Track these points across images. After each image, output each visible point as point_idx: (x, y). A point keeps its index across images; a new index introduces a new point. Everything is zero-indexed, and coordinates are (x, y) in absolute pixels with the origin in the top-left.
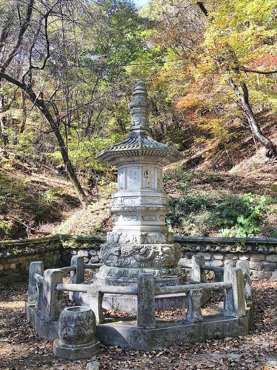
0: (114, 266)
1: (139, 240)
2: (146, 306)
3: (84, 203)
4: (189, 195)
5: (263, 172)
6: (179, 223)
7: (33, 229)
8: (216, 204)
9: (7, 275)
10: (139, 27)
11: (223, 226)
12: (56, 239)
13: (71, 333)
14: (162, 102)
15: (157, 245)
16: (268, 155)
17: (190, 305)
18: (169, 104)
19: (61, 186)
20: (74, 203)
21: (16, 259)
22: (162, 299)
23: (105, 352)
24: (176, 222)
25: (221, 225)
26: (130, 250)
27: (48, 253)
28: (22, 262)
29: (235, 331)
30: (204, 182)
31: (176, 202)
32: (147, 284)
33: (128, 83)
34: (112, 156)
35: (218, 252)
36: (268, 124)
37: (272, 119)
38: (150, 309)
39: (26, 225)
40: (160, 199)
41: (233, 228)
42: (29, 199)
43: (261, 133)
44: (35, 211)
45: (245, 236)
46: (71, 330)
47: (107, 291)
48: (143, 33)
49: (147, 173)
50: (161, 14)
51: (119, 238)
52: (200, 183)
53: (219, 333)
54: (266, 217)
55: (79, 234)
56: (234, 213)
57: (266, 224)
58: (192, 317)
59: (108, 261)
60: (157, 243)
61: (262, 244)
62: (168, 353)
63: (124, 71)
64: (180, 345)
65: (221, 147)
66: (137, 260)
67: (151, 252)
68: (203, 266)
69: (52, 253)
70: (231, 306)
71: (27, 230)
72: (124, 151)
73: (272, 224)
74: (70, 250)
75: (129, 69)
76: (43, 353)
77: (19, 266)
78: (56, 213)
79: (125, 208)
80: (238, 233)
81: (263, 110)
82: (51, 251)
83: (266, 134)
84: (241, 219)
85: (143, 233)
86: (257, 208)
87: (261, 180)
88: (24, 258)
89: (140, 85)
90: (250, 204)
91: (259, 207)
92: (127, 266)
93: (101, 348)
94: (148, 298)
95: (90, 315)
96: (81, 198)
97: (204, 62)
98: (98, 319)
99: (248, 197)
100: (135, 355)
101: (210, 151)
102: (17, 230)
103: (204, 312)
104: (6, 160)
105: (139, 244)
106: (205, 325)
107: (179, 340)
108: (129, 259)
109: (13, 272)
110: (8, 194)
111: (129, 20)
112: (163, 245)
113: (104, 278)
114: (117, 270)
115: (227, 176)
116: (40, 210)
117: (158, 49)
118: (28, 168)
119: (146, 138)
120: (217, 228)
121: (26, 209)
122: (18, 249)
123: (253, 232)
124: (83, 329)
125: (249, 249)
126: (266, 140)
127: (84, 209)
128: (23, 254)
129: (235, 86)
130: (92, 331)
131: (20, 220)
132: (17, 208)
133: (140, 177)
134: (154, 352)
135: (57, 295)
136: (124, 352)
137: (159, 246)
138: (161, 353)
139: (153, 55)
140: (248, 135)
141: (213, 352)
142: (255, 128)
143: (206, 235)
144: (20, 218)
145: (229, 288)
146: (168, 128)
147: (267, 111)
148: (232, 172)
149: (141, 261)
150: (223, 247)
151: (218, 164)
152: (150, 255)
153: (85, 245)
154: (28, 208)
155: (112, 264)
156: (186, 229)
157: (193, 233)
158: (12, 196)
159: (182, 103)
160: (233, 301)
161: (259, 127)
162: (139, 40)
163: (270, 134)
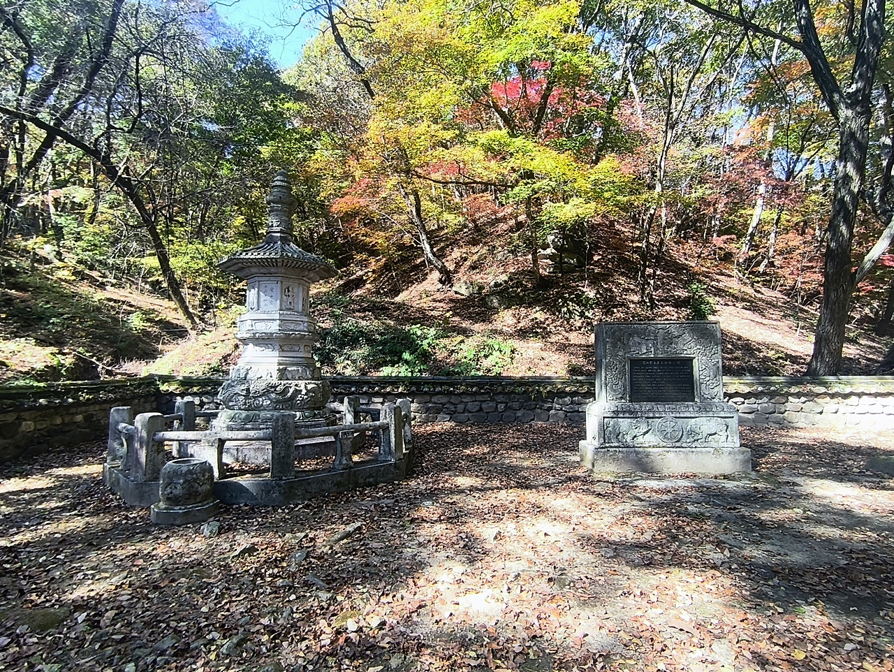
0: (240, 409)
1: (275, 374)
2: (282, 452)
3: (193, 333)
4: (344, 325)
5: (434, 300)
6: (330, 360)
7: (110, 368)
8: (378, 337)
9: (69, 431)
10: (282, 95)
11: (385, 364)
12: (150, 381)
13: (178, 491)
14: (311, 202)
15: (300, 382)
16: (440, 281)
17: (339, 449)
18: (322, 206)
19: (156, 308)
20: (177, 333)
21: (83, 408)
22: (303, 446)
23: (227, 512)
24: (327, 359)
25: (383, 362)
26: (263, 388)
27: (137, 401)
28: (94, 413)
29: (390, 476)
30: (364, 310)
31: (327, 334)
32: (285, 425)
33: (263, 170)
34: (240, 265)
35: (377, 394)
36: (442, 245)
37: (447, 239)
38: (289, 457)
39: (97, 363)
40: (306, 324)
41: (397, 365)
42: (102, 325)
43: (434, 254)
44: (114, 342)
45: (410, 374)
46: (179, 487)
47: (230, 437)
48: (286, 105)
49: (289, 291)
50: (314, 84)
51: (247, 374)
52: (359, 311)
53: (371, 480)
54: (435, 353)
55: (186, 375)
56: (398, 348)
57: (435, 360)
58: (341, 463)
59: (231, 404)
60: (299, 379)
61: (428, 383)
62: (310, 505)
63: (260, 152)
64: (324, 496)
65: (387, 267)
66: (271, 401)
67: (291, 390)
68: (358, 409)
69: (142, 400)
70: (387, 449)
71: (99, 369)
72: (257, 259)
73: (440, 361)
74: (172, 397)
75: (265, 151)
76: (136, 522)
77: (88, 418)
78: (148, 347)
79: (257, 335)
80: (402, 371)
81: (438, 226)
82: (142, 397)
83: (440, 255)
84: (406, 356)
85: (281, 367)
86: (425, 342)
87: (432, 310)
88: (97, 407)
89: (280, 174)
90: (418, 337)
91: (427, 341)
92: (258, 408)
93: (221, 508)
94: (285, 443)
95: (206, 467)
96: (188, 325)
97: (368, 158)
98: (216, 474)
99: (416, 330)
100: (267, 512)
101: (374, 272)
102: (82, 370)
103: (356, 458)
104: (60, 264)
105: (275, 381)
106: (355, 471)
107: (323, 490)
108: (261, 399)
109: (78, 427)
110: (65, 316)
111: (268, 83)
112: (307, 382)
113: (225, 426)
114: (244, 414)
115: (393, 303)
116: (121, 341)
117: (308, 130)
118: (100, 279)
119: (289, 245)
120: (377, 367)
121: (96, 339)
122: (87, 394)
123: (420, 371)
124: (197, 485)
125: (414, 389)
126: (440, 263)
127: (193, 340)
128: (95, 402)
129: (406, 194)
130: (208, 487)
131: (88, 354)
132: (82, 337)
133: (279, 295)
134: (292, 506)
135: (155, 448)
136: (252, 509)
137: (302, 383)
138: (301, 506)
139: (301, 138)
140: (419, 256)
141: (363, 500)
142: (427, 247)
143: (364, 374)
144: (87, 352)
145: (386, 428)
146: (320, 238)
147: (442, 228)
148: (398, 299)
149: (278, 402)
150: (384, 388)
151: (383, 289)
152: (289, 394)
153: (195, 389)
154: (101, 337)
155: (236, 407)
156: (339, 368)
157: (348, 372)
158: (73, 318)
159: (339, 206)
160: (390, 442)
161: (432, 248)
162: (281, 114)
163: (444, 256)
